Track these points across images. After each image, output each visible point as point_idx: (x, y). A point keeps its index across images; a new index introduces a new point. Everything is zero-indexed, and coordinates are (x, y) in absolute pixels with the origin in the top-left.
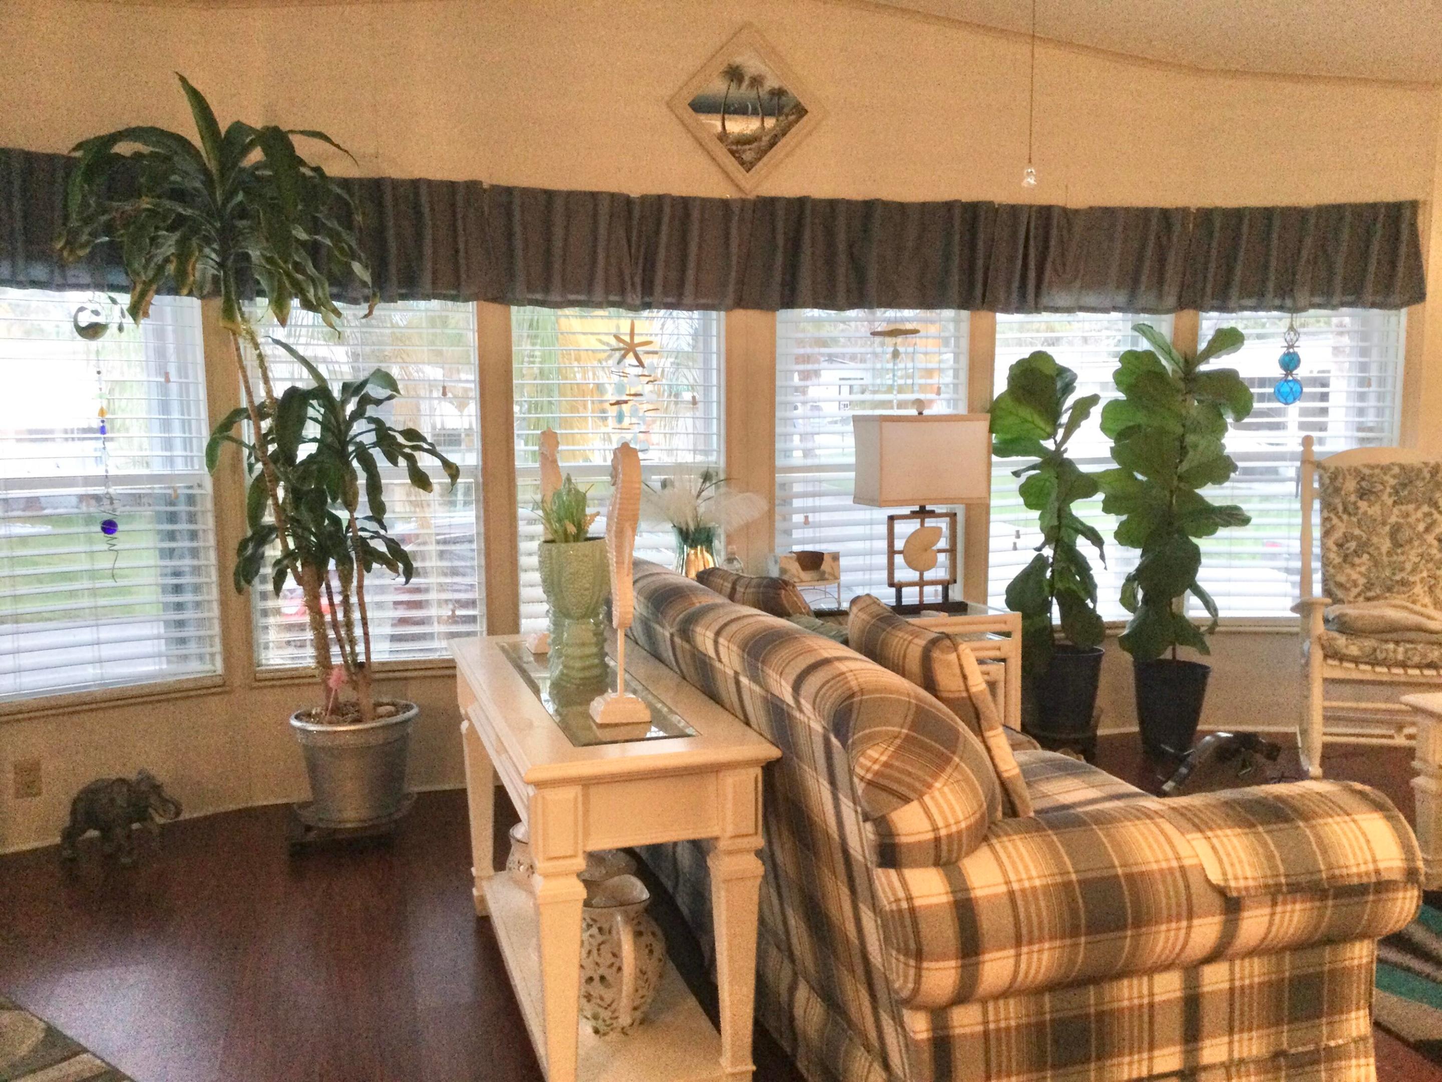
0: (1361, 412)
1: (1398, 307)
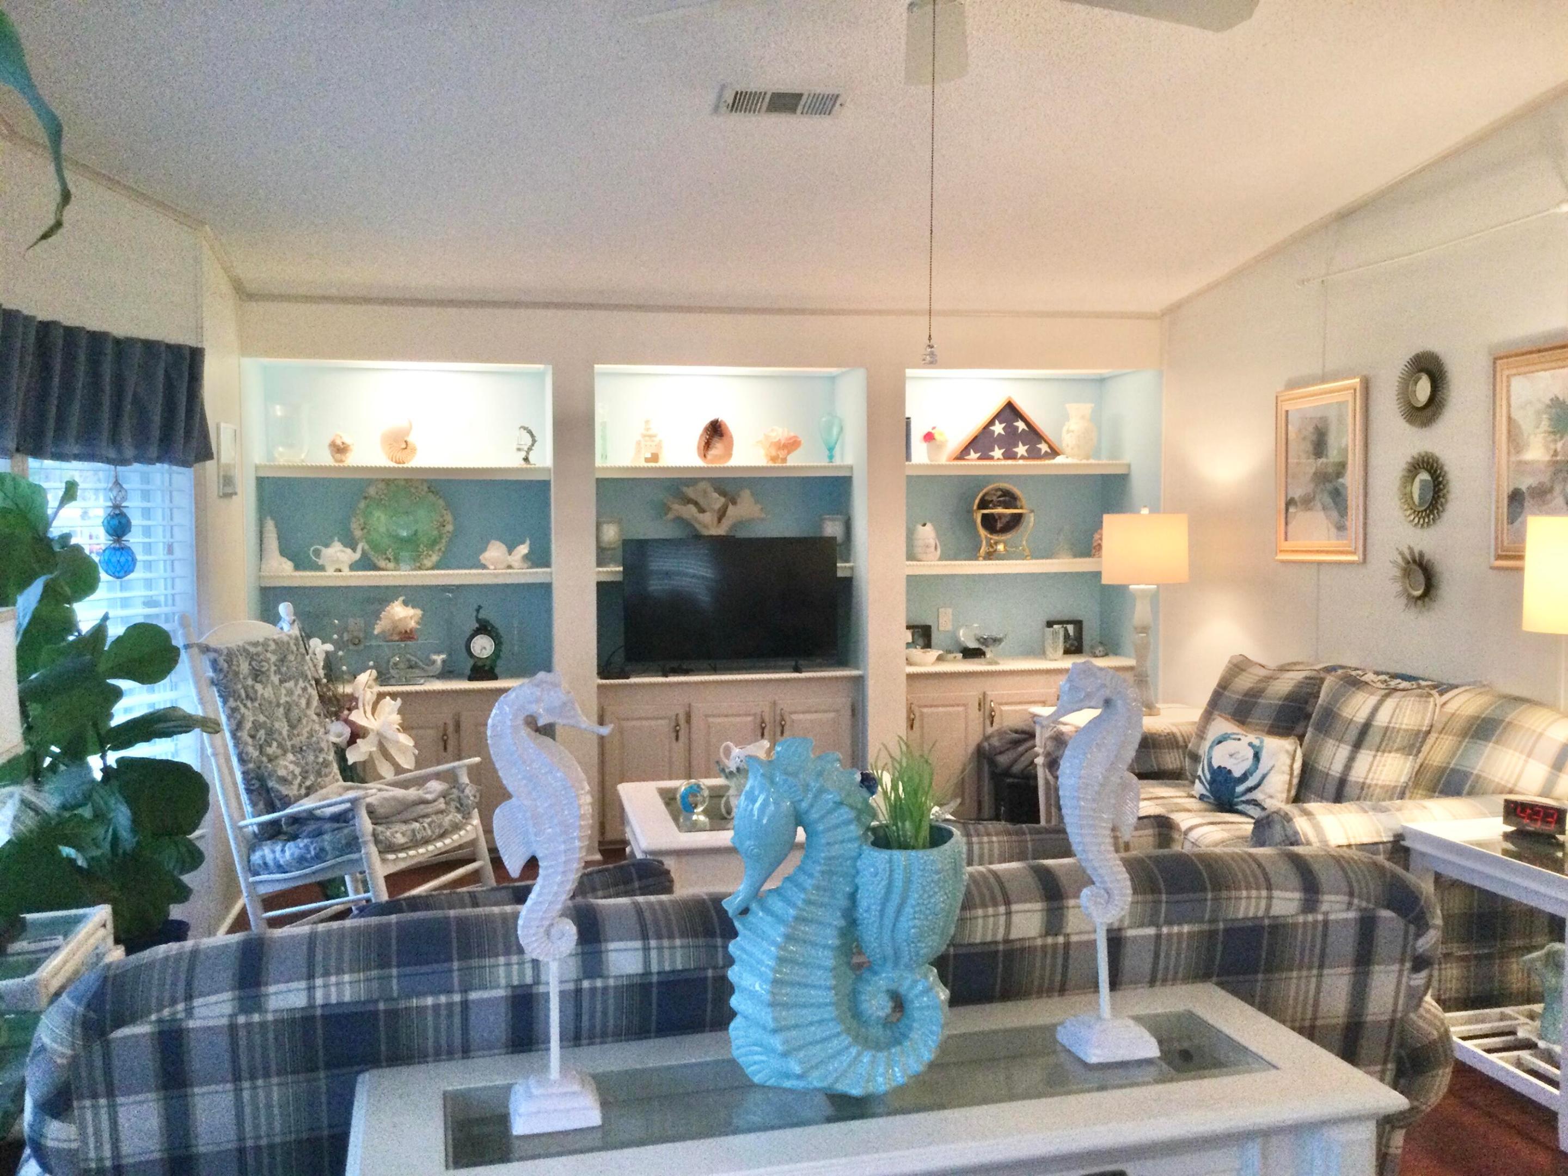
1: (191, 465)
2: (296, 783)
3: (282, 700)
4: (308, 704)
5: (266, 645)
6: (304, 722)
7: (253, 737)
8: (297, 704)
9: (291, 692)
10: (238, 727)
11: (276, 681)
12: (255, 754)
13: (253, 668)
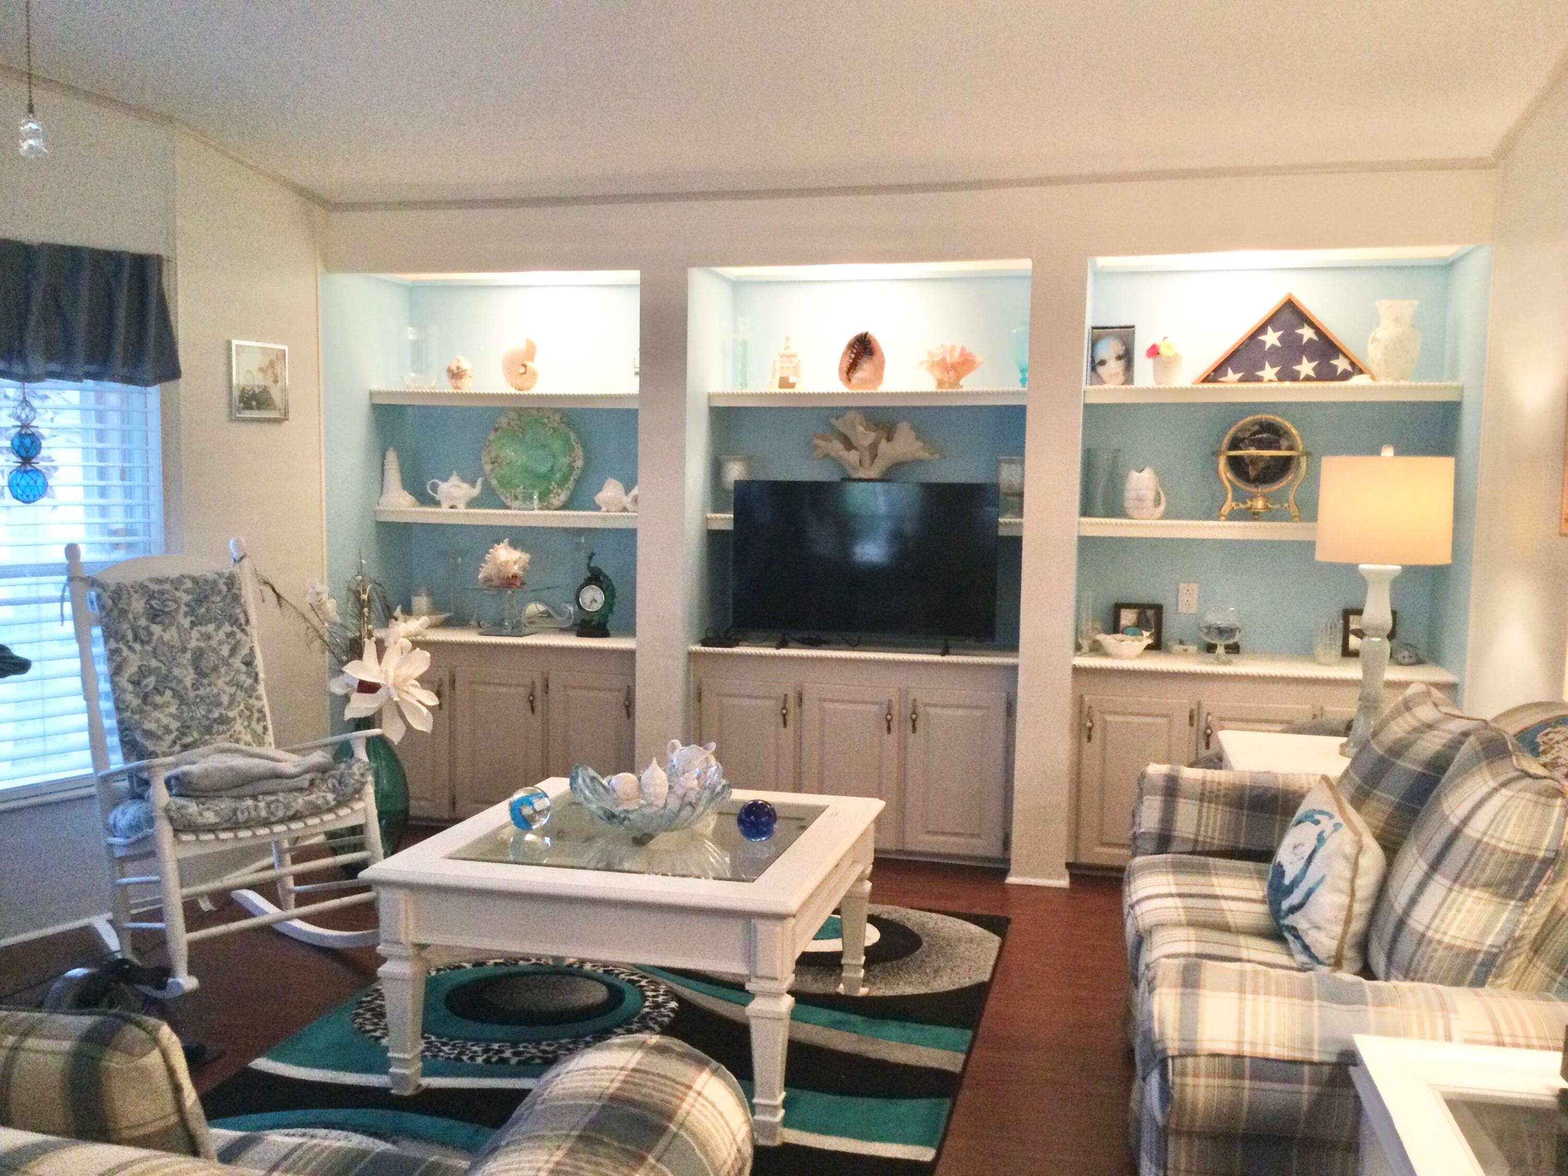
2: (169, 738)
3: (193, 644)
4: (233, 651)
5: (177, 583)
6: (223, 671)
7: (136, 683)
8: (214, 650)
9: (209, 637)
10: (116, 671)
11: (186, 623)
12: (136, 702)
13: (152, 607)
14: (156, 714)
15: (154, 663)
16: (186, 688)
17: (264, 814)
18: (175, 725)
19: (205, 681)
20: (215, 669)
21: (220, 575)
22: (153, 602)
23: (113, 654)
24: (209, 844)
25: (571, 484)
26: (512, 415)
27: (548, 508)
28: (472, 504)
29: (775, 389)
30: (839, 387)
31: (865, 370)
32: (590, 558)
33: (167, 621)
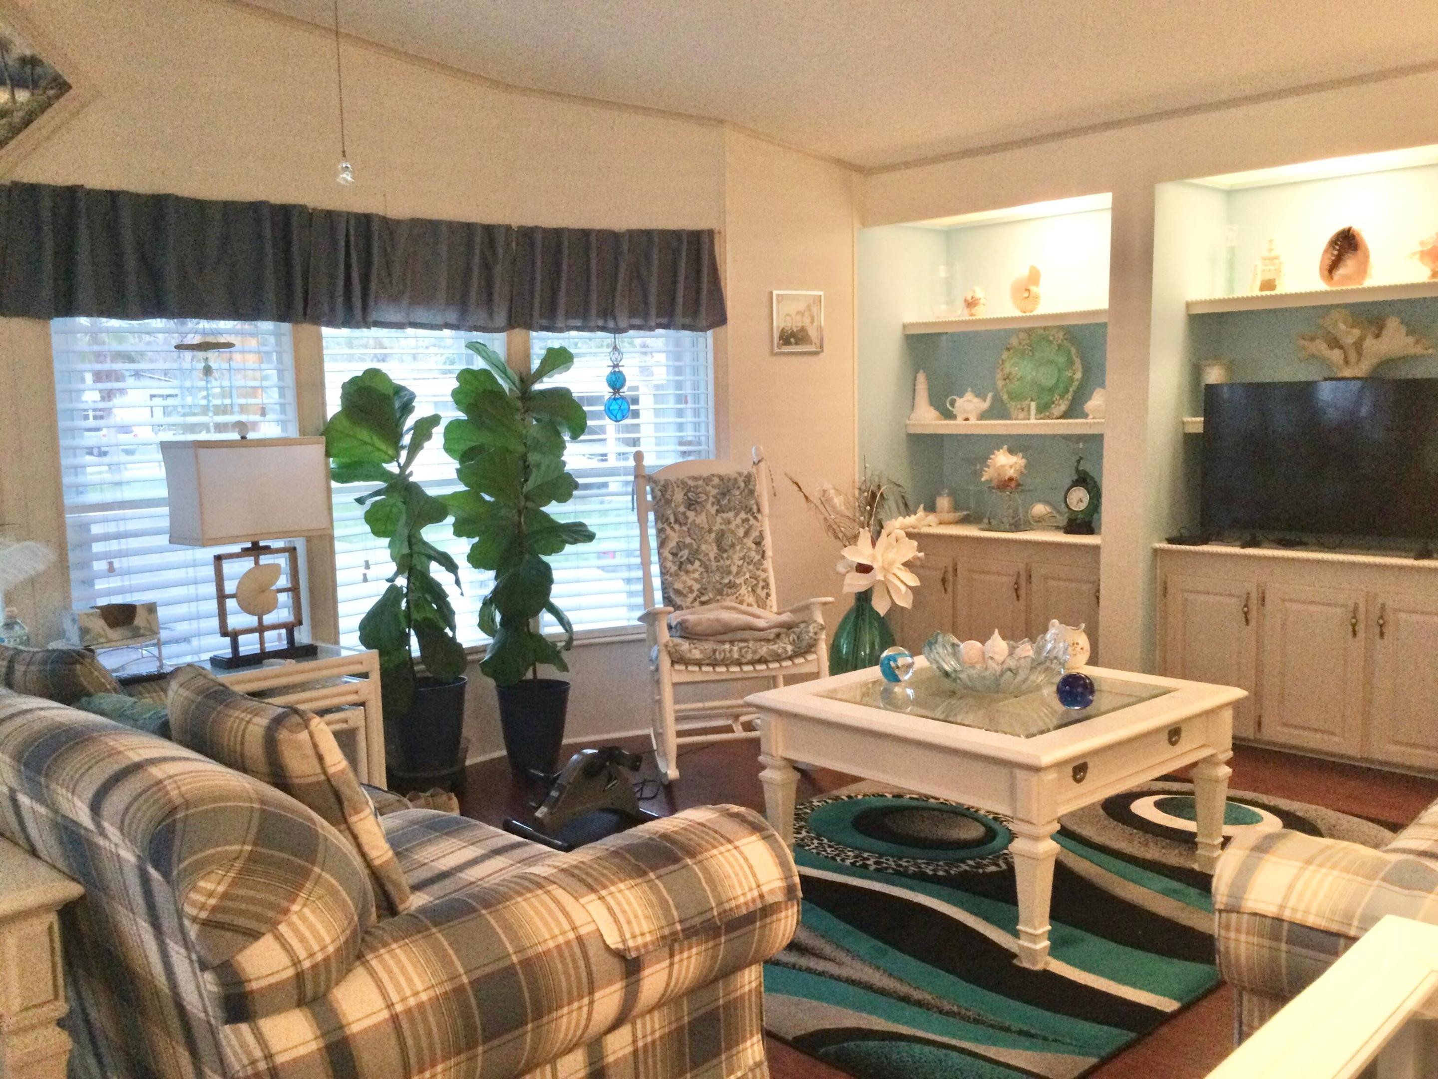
0: (680, 427)
1: (704, 330)
2: (691, 597)
3: (716, 528)
4: (746, 534)
5: (708, 480)
6: (738, 548)
7: (675, 555)
8: (733, 532)
9: (729, 522)
10: (662, 544)
11: (713, 510)
12: (674, 568)
13: (689, 498)
14: (684, 577)
15: (688, 540)
16: (710, 560)
17: (736, 656)
18: (696, 587)
19: (725, 555)
20: (733, 546)
21: (740, 474)
22: (690, 494)
23: (660, 531)
24: (694, 674)
25: (1069, 396)
26: (1022, 335)
27: (1049, 418)
28: (983, 416)
29: (1257, 293)
30: (1320, 285)
31: (1349, 266)
32: (1079, 462)
33: (698, 509)
